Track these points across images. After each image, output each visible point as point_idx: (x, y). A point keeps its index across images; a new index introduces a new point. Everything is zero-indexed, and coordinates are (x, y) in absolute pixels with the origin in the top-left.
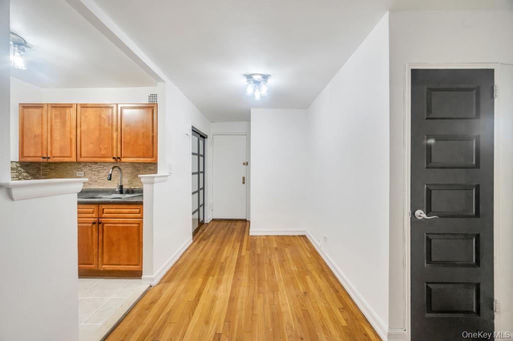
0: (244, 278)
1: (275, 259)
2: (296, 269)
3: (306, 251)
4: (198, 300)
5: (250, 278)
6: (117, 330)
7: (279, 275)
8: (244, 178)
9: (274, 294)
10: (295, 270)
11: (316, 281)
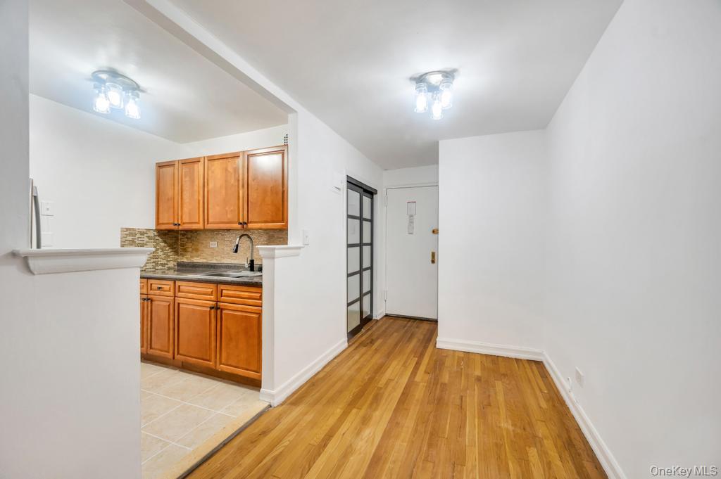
0: (409, 423)
1: (473, 400)
2: (511, 428)
3: (538, 392)
4: (325, 446)
5: (417, 425)
6: (205, 465)
7: (473, 431)
8: (433, 255)
9: (453, 471)
10: (507, 430)
11: (549, 463)
